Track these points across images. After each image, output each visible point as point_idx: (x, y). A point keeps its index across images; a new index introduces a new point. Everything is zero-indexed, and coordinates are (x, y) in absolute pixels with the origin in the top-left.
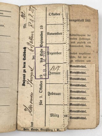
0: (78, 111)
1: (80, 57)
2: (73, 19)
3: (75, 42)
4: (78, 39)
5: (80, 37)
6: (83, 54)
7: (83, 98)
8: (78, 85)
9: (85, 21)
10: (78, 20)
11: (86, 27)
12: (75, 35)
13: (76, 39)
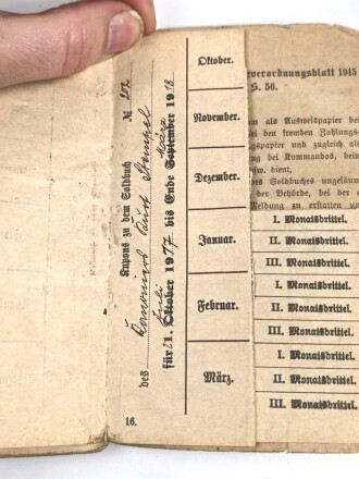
0: (324, 380)
1: (327, 193)
2: (296, 69)
3: (304, 145)
4: (316, 132)
5: (323, 125)
6: (335, 182)
7: (339, 332)
8: (320, 283)
9: (337, 73)
10: (315, 73)
11: (342, 93)
12: (305, 121)
13: (311, 133)
